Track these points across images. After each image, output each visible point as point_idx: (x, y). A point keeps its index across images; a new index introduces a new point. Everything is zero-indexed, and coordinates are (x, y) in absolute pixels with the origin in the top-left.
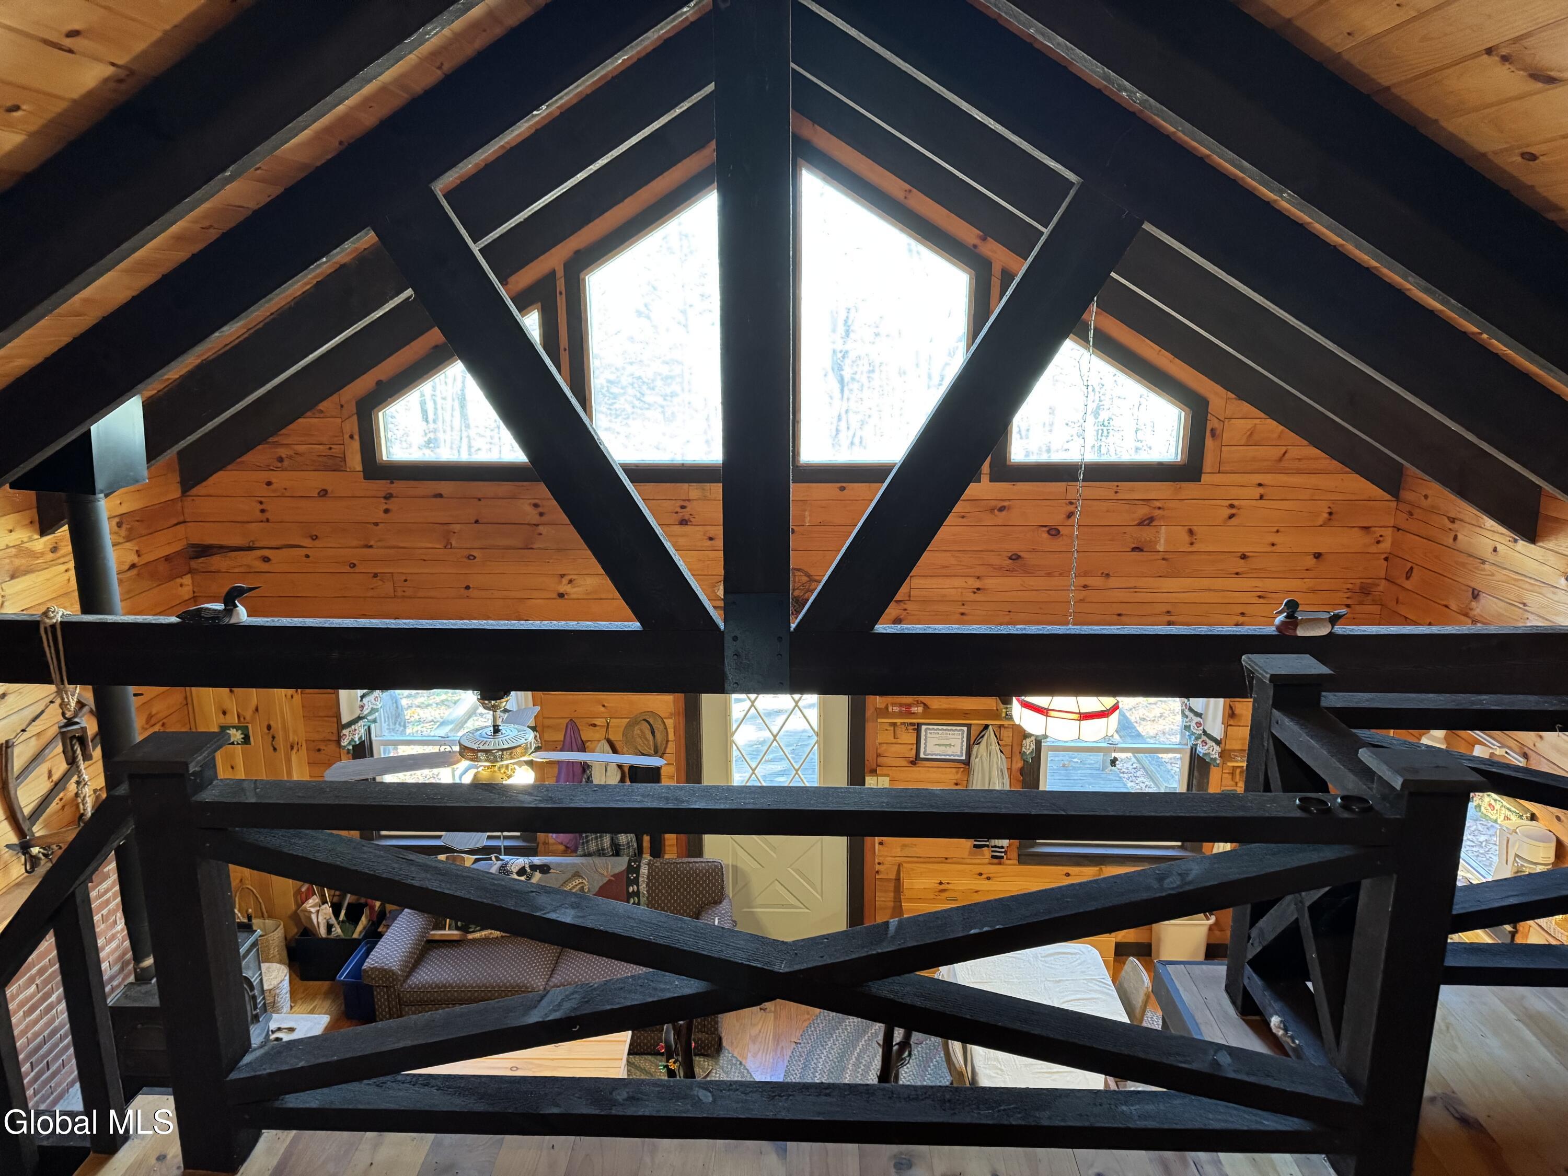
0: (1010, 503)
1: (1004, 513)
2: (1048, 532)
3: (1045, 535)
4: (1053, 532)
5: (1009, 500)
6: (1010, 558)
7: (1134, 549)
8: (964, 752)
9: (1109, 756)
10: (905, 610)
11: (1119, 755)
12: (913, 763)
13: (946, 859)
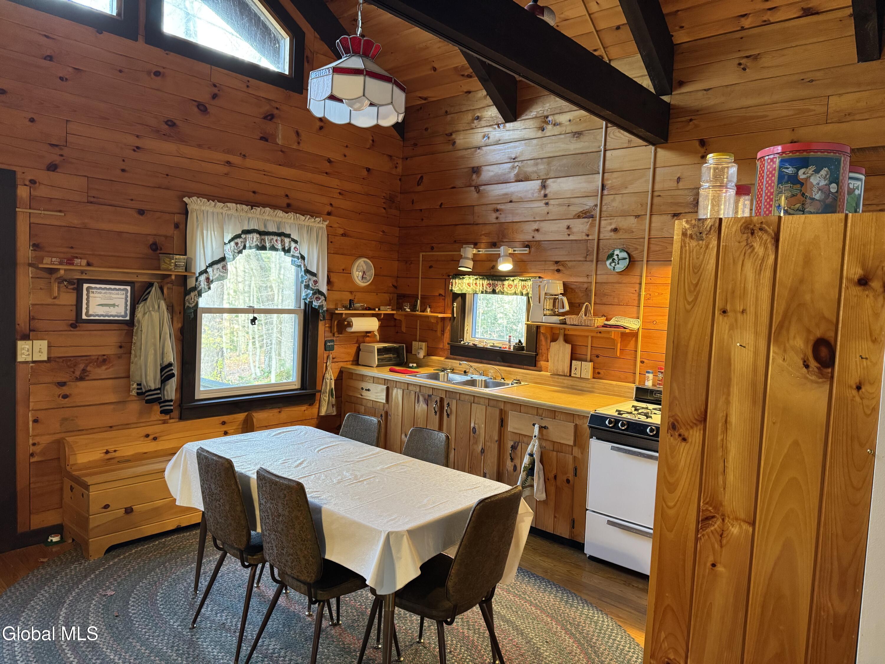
0: (164, 70)
1: (159, 78)
2: (198, 106)
3: (196, 109)
4: (202, 108)
5: (164, 68)
6: (166, 123)
7: (262, 138)
8: (128, 312)
9: (251, 316)
10: (61, 155)
11: (255, 315)
12: (74, 326)
13: (111, 427)
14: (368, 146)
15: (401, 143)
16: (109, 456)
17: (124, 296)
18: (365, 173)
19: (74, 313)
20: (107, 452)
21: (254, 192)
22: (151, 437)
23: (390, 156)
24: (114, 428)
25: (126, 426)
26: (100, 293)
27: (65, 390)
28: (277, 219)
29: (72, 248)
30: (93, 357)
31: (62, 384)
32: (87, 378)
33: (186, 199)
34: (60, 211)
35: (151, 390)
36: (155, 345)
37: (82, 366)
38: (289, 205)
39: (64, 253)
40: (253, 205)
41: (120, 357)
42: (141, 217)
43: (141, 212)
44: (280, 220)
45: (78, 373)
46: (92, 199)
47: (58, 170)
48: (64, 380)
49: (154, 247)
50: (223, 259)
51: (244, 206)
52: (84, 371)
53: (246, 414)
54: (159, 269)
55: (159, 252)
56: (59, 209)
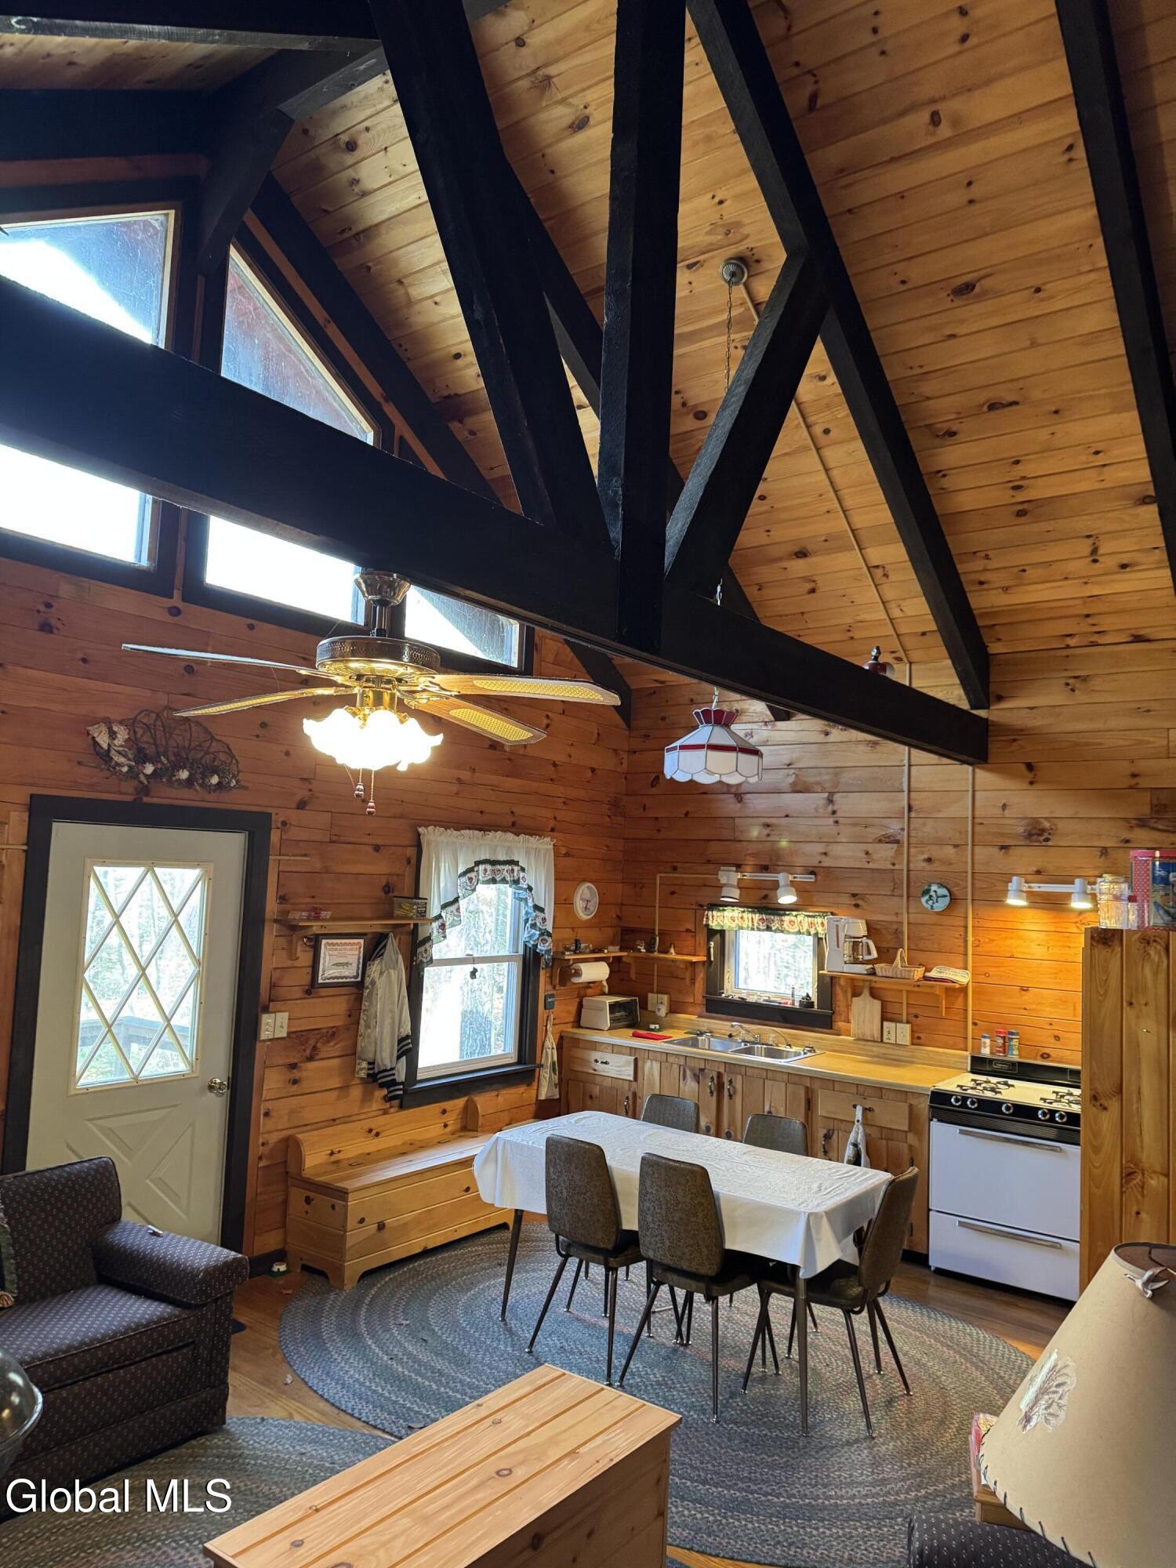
8: (360, 972)
9: (469, 968)
10: (310, 790)
11: (476, 966)
12: (308, 992)
13: (334, 1120)
14: (593, 742)
15: (627, 733)
16: (333, 1158)
17: (357, 952)
18: (589, 773)
19: (309, 977)
20: (332, 1154)
21: (482, 812)
22: (374, 1132)
23: (615, 750)
24: (337, 1122)
25: (346, 1119)
26: (336, 949)
27: (296, 1074)
28: (507, 844)
29: (313, 897)
30: (324, 1031)
31: (293, 1066)
32: (317, 1057)
33: (421, 830)
34: (305, 855)
35: (386, 1071)
36: (392, 1011)
37: (312, 1042)
38: (514, 824)
39: (306, 904)
40: (484, 828)
41: (348, 1029)
42: (376, 854)
43: (377, 848)
44: (509, 844)
45: (308, 1053)
46: (334, 838)
47: (307, 808)
48: (295, 1061)
49: (387, 889)
50: (456, 900)
51: (476, 832)
52: (315, 1048)
53: (466, 1099)
54: (391, 916)
55: (391, 894)
56: (303, 853)
